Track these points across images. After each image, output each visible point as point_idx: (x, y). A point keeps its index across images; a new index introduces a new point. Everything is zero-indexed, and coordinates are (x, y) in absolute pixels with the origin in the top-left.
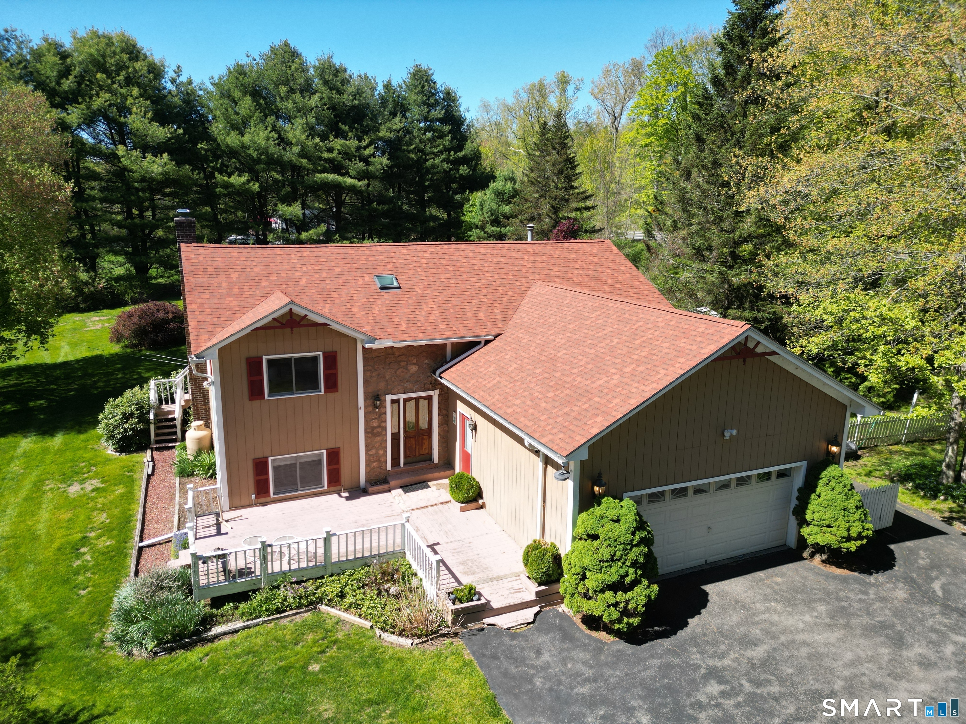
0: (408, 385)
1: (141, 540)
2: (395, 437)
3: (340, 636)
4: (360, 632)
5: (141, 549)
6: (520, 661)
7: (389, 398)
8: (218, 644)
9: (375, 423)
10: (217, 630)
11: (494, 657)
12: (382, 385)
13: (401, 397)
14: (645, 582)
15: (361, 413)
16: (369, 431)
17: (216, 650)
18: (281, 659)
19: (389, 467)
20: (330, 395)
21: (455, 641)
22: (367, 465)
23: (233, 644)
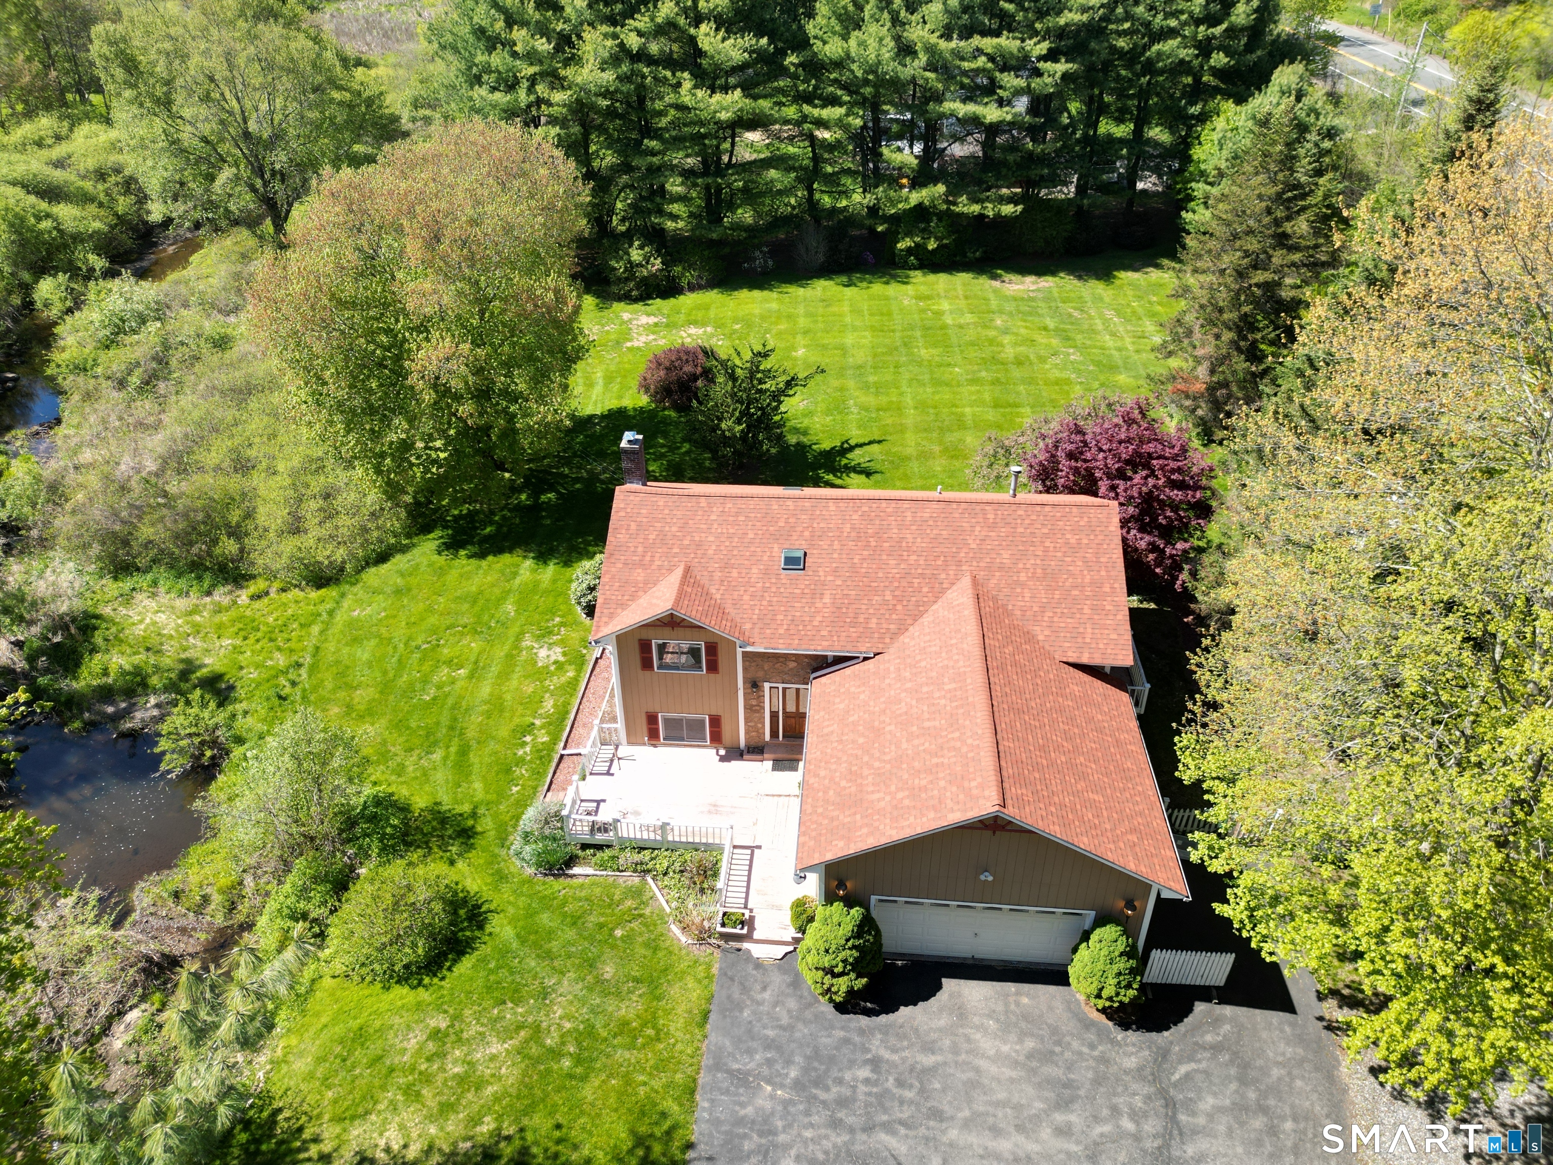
0: (786, 677)
1: (565, 748)
2: (774, 716)
3: (647, 911)
4: (662, 916)
5: (562, 756)
6: (745, 990)
7: (767, 685)
8: (575, 881)
9: (754, 702)
10: (576, 870)
11: (732, 979)
12: (760, 674)
13: (781, 686)
14: (853, 975)
15: (741, 693)
16: (748, 708)
17: (571, 887)
18: (602, 915)
19: (767, 737)
20: (712, 676)
21: (716, 951)
22: (747, 733)
23: (582, 886)
